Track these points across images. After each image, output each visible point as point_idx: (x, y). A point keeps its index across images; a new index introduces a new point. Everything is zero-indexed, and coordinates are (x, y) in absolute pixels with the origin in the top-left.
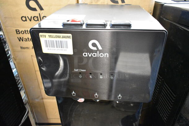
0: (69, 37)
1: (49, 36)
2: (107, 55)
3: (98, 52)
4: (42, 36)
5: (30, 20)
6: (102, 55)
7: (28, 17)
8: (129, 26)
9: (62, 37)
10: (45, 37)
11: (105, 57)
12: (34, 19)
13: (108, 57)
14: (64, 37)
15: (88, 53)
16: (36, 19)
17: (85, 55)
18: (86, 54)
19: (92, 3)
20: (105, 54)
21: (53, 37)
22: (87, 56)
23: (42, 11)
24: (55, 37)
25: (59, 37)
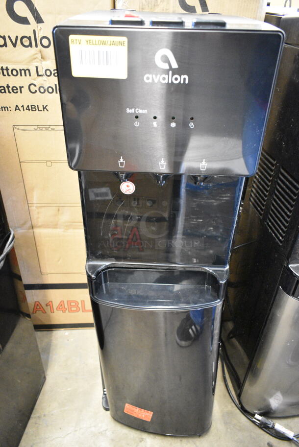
0: (121, 44)
1: (87, 42)
2: (185, 79)
3: (170, 72)
4: (75, 41)
5: (15, 45)
6: (176, 79)
7: (9, 37)
8: (223, 24)
9: (109, 43)
10: (80, 43)
11: (182, 82)
12: (22, 43)
13: (187, 82)
14: (113, 43)
15: (154, 76)
16: (26, 43)
17: (148, 78)
18: (150, 76)
19: (143, 9)
20: (183, 77)
21: (94, 43)
22: (150, 81)
23: (40, 25)
24: (97, 43)
25: (104, 43)
